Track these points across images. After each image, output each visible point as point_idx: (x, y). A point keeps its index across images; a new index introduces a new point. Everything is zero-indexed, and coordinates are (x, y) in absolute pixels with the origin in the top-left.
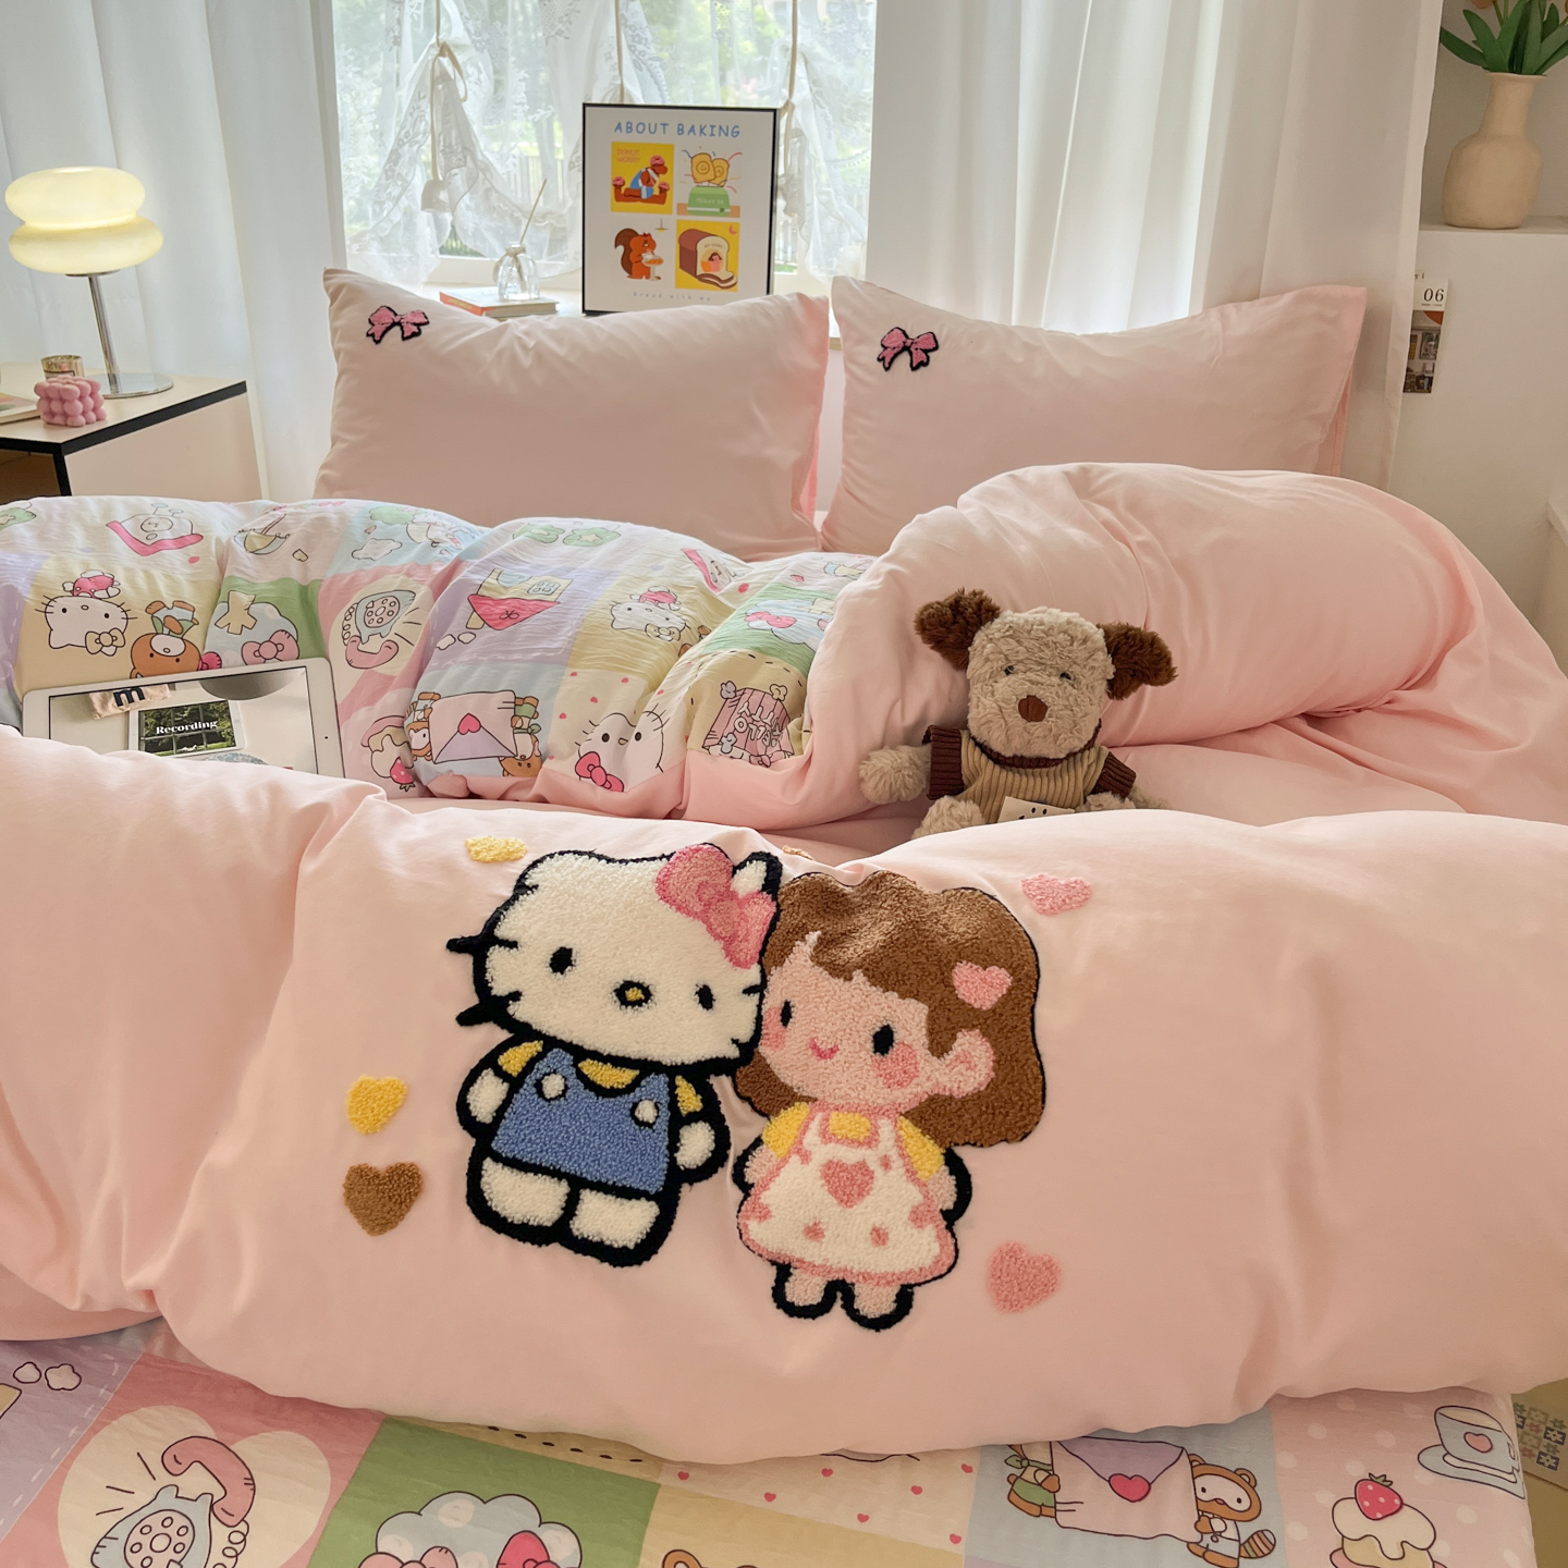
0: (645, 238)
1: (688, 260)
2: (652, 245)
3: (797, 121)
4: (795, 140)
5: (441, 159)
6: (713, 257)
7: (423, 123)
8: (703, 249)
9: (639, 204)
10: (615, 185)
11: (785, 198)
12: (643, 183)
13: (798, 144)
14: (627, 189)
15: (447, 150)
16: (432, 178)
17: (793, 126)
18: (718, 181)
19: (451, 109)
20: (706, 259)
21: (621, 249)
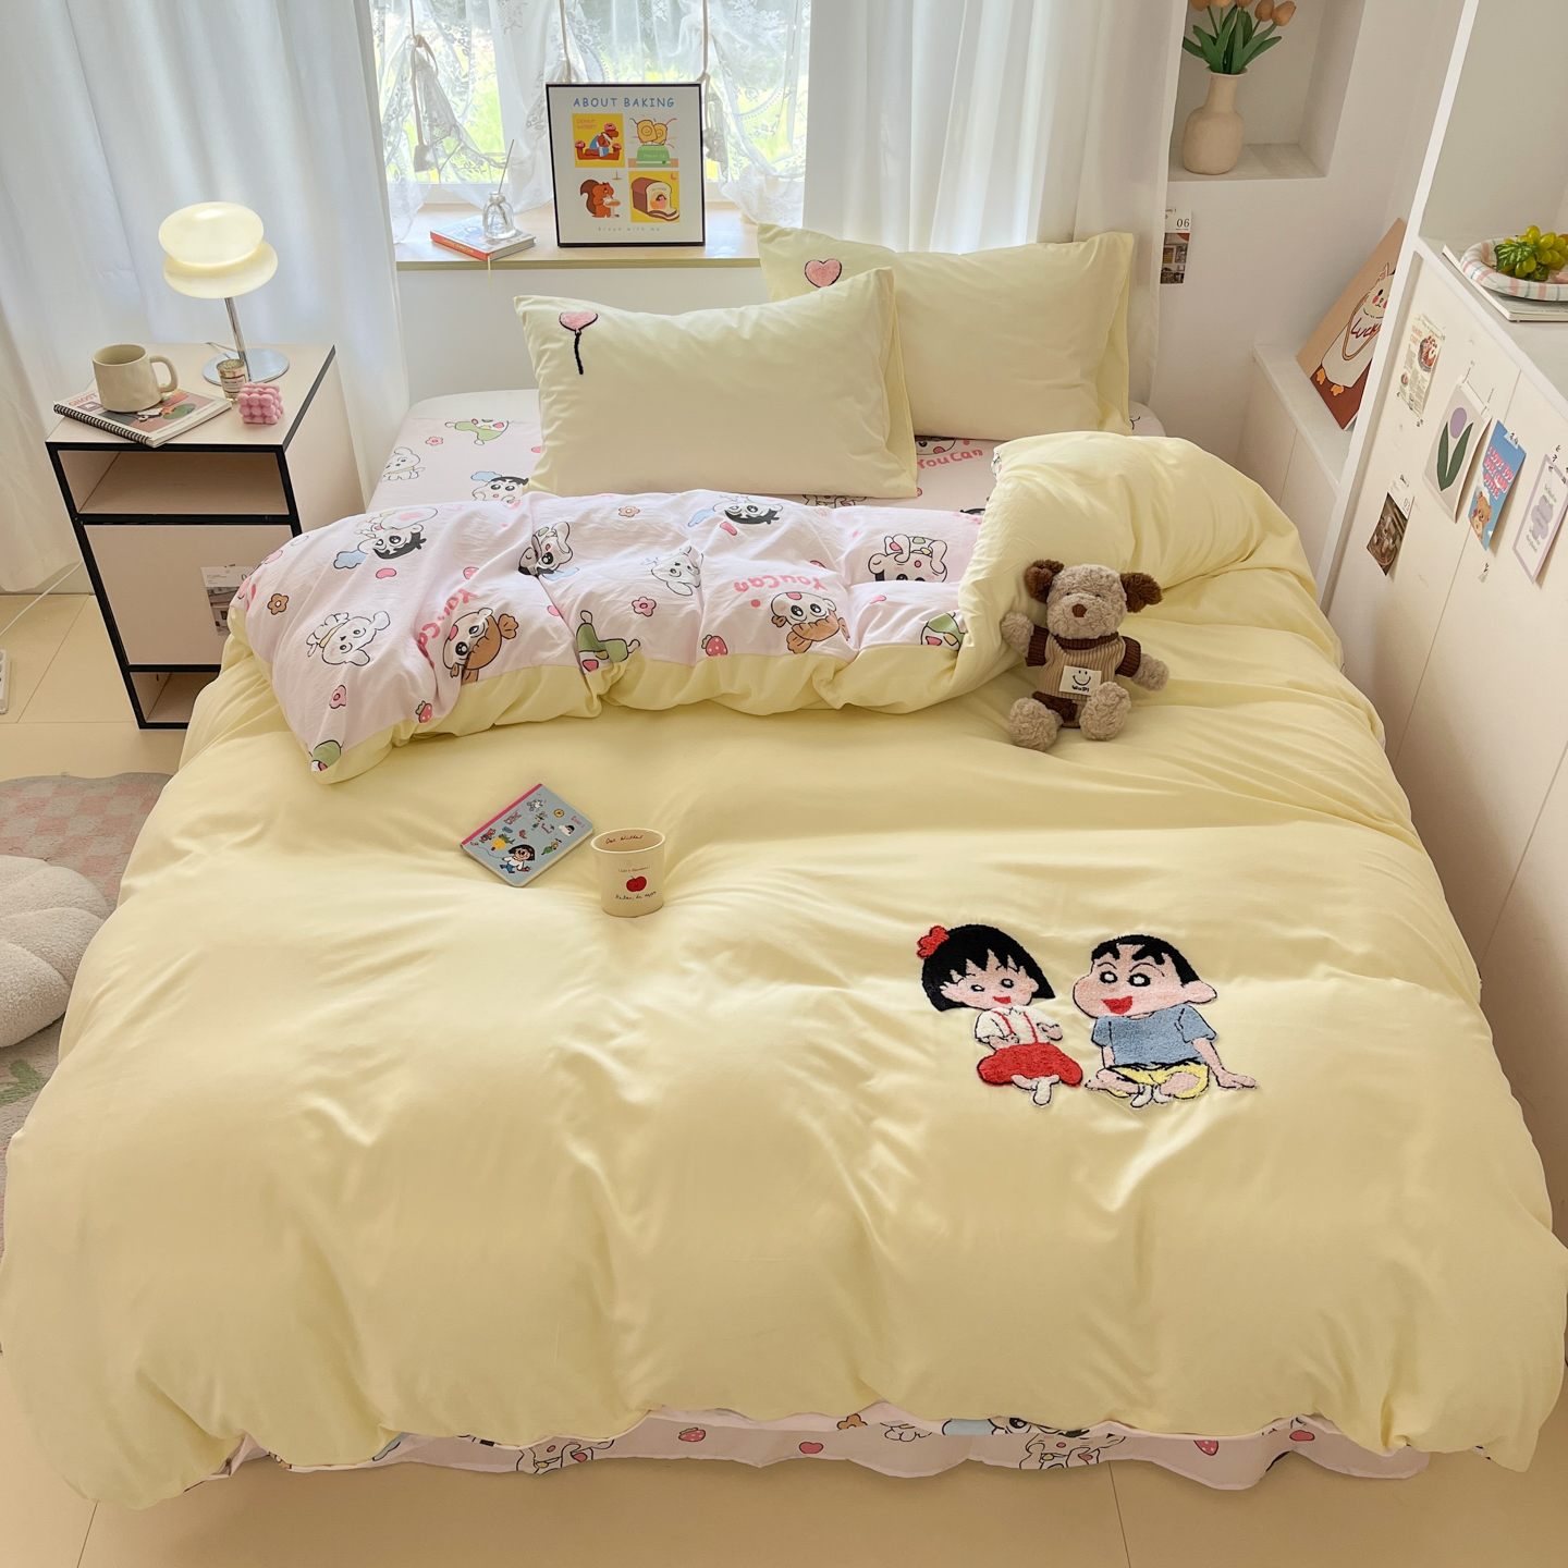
0: (605, 187)
1: (639, 201)
2: (611, 192)
3: (712, 88)
5: (425, 128)
8: (651, 192)
10: (577, 147)
11: (708, 146)
12: (600, 146)
14: (587, 150)
15: (431, 123)
16: (419, 145)
17: (710, 91)
18: (659, 140)
19: (433, 89)
21: (586, 195)
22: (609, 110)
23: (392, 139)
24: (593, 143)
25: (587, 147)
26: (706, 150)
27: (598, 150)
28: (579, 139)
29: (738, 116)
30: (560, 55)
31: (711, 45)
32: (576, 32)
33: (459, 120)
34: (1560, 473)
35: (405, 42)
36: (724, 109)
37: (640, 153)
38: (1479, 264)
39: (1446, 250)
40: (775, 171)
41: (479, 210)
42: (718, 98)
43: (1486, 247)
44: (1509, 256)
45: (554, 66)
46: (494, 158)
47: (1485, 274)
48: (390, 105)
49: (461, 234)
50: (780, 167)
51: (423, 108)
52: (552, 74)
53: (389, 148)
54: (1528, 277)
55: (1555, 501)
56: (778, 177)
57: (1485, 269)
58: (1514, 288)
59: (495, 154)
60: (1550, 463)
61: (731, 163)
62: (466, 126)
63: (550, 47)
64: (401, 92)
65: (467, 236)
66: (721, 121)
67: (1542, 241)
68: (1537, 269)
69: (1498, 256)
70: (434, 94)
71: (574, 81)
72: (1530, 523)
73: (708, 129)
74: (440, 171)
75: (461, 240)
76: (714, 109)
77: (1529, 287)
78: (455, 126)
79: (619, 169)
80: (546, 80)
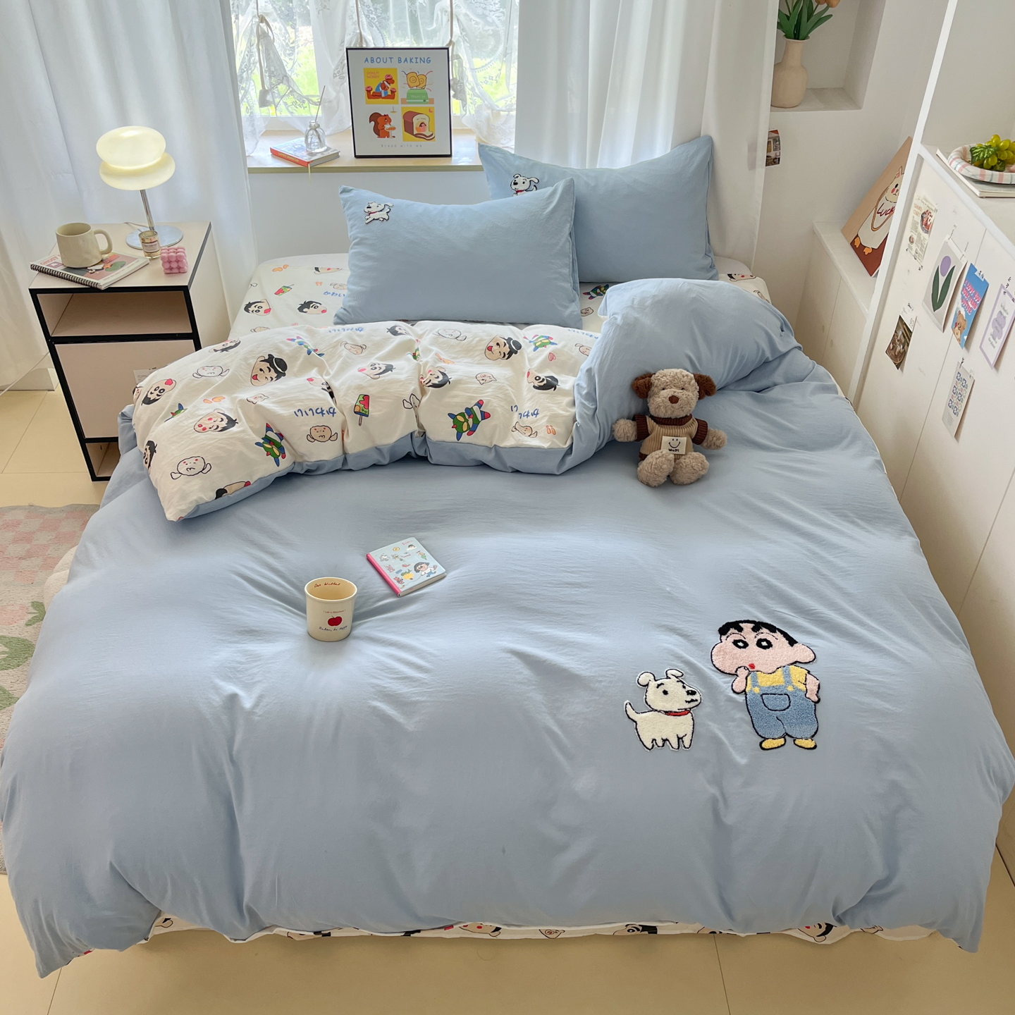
0: (385, 117)
1: (408, 127)
2: (390, 121)
3: (456, 49)
4: (457, 61)
5: (267, 79)
6: (422, 124)
8: (416, 121)
9: (380, 99)
10: (367, 91)
12: (382, 90)
15: (270, 75)
16: (262, 89)
17: (455, 54)
19: (271, 52)
20: (418, 126)
21: (373, 123)
22: (388, 65)
23: (244, 85)
24: (378, 88)
25: (374, 90)
26: (452, 93)
28: (369, 85)
29: (473, 70)
30: (355, 29)
31: (455, 22)
32: (366, 13)
33: (289, 73)
34: (1010, 296)
35: (252, 20)
36: (464, 65)
38: (961, 160)
39: (939, 152)
40: (498, 107)
41: (303, 134)
42: (460, 58)
43: (965, 149)
44: (980, 154)
45: (351, 35)
46: (312, 98)
47: (964, 167)
48: (242, 62)
49: (291, 149)
50: (501, 104)
51: (264, 65)
52: (350, 41)
53: (243, 92)
54: (992, 168)
55: (1007, 314)
56: (500, 111)
57: (964, 163)
58: (982, 175)
59: (313, 96)
60: (1004, 290)
61: (469, 101)
62: (294, 77)
63: (349, 22)
64: (250, 54)
65: (295, 151)
66: (462, 74)
67: (1002, 144)
68: (998, 163)
69: (972, 154)
70: (272, 55)
71: (364, 46)
72: (991, 330)
73: (453, 78)
74: (276, 107)
75: (291, 153)
76: (457, 65)
77: (992, 175)
78: (286, 76)
80: (346, 45)
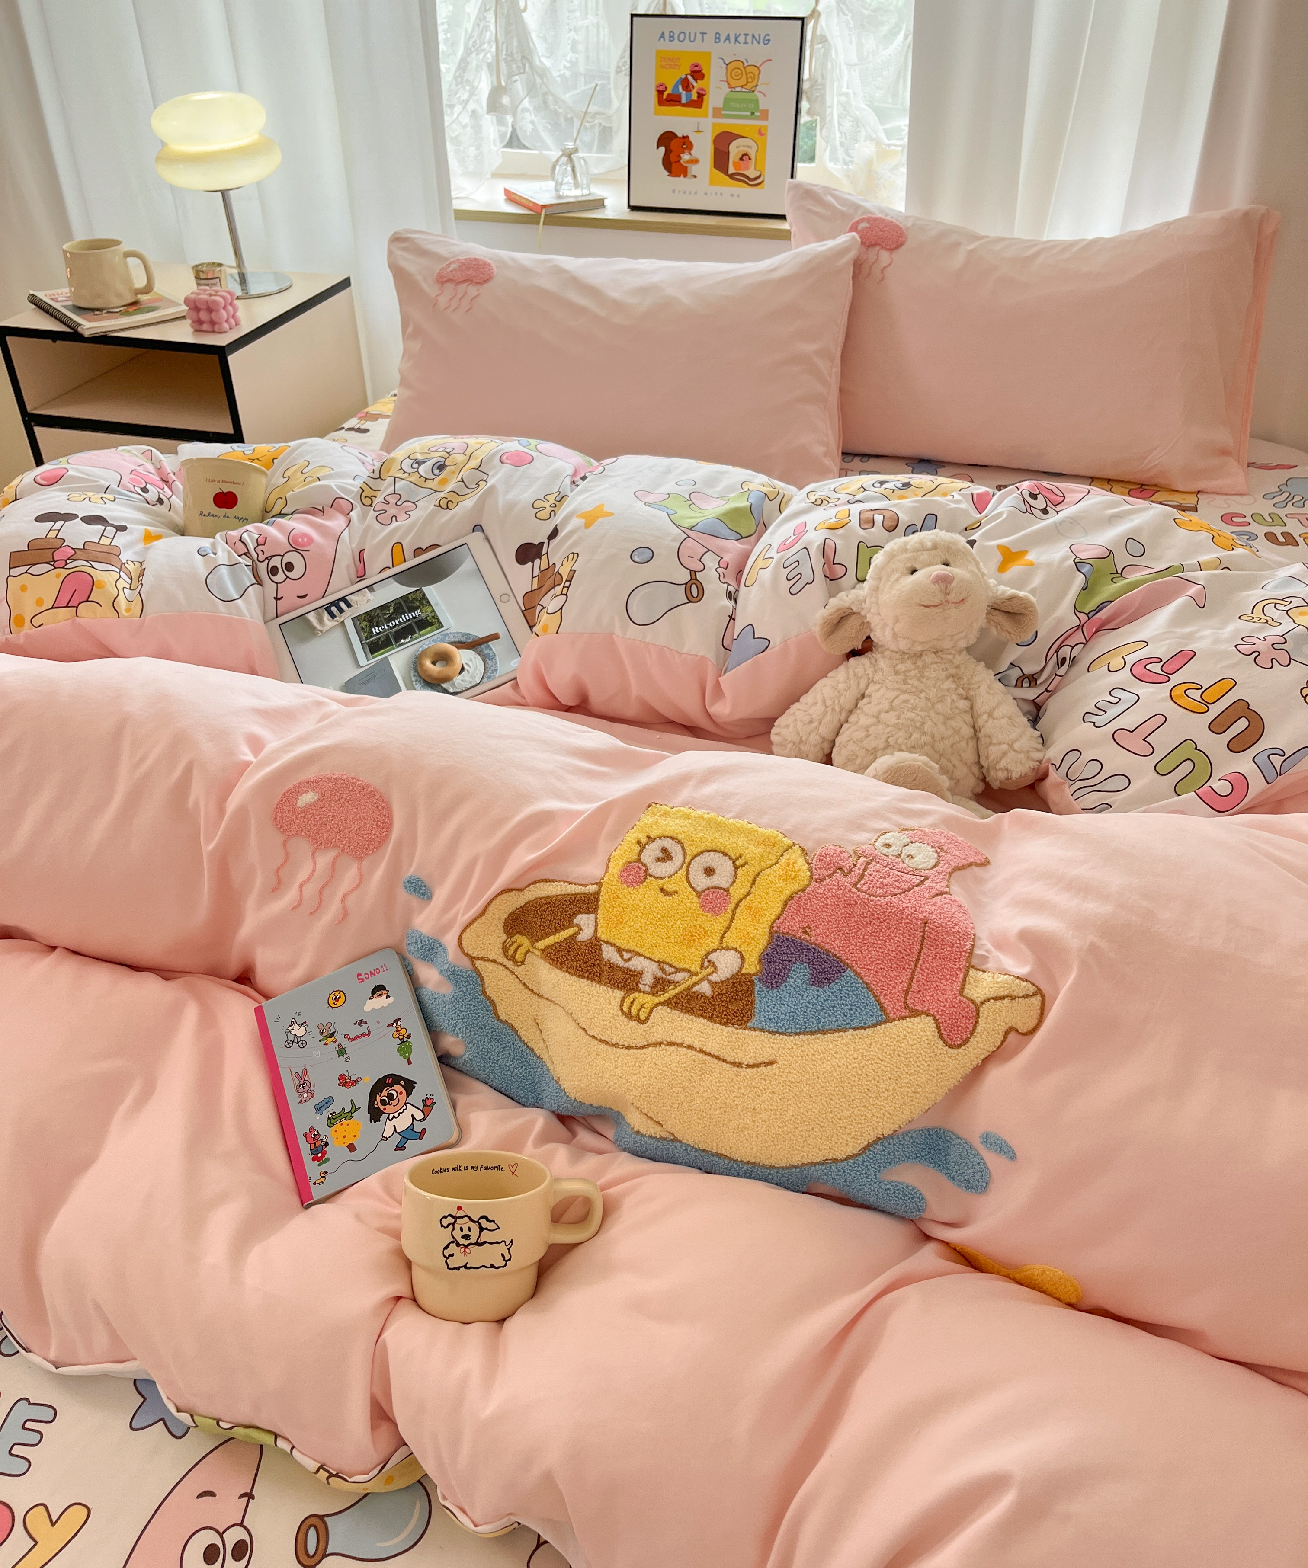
0: (684, 140)
1: (721, 160)
2: (690, 146)
3: (822, 29)
4: (820, 45)
5: (503, 65)
6: (744, 157)
7: (488, 34)
8: (735, 149)
9: (679, 108)
10: (658, 91)
11: (809, 100)
12: (684, 90)
13: (822, 50)
14: (668, 95)
15: (509, 59)
16: (496, 84)
17: (818, 33)
18: (749, 86)
20: (738, 160)
21: (662, 150)
22: (698, 46)
24: (676, 86)
25: (669, 91)
27: (679, 96)
28: (660, 81)
36: (833, 54)
37: (727, 101)
71: (667, 11)
75: (529, 197)
79: (702, 120)
